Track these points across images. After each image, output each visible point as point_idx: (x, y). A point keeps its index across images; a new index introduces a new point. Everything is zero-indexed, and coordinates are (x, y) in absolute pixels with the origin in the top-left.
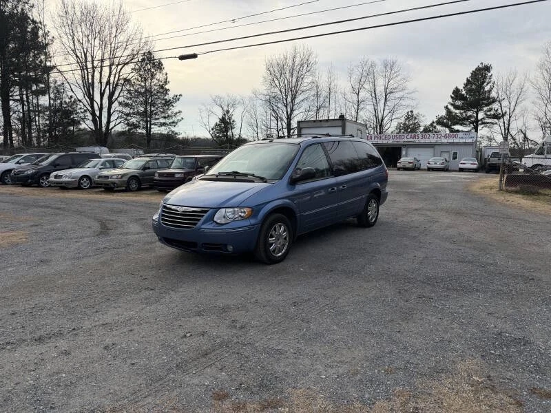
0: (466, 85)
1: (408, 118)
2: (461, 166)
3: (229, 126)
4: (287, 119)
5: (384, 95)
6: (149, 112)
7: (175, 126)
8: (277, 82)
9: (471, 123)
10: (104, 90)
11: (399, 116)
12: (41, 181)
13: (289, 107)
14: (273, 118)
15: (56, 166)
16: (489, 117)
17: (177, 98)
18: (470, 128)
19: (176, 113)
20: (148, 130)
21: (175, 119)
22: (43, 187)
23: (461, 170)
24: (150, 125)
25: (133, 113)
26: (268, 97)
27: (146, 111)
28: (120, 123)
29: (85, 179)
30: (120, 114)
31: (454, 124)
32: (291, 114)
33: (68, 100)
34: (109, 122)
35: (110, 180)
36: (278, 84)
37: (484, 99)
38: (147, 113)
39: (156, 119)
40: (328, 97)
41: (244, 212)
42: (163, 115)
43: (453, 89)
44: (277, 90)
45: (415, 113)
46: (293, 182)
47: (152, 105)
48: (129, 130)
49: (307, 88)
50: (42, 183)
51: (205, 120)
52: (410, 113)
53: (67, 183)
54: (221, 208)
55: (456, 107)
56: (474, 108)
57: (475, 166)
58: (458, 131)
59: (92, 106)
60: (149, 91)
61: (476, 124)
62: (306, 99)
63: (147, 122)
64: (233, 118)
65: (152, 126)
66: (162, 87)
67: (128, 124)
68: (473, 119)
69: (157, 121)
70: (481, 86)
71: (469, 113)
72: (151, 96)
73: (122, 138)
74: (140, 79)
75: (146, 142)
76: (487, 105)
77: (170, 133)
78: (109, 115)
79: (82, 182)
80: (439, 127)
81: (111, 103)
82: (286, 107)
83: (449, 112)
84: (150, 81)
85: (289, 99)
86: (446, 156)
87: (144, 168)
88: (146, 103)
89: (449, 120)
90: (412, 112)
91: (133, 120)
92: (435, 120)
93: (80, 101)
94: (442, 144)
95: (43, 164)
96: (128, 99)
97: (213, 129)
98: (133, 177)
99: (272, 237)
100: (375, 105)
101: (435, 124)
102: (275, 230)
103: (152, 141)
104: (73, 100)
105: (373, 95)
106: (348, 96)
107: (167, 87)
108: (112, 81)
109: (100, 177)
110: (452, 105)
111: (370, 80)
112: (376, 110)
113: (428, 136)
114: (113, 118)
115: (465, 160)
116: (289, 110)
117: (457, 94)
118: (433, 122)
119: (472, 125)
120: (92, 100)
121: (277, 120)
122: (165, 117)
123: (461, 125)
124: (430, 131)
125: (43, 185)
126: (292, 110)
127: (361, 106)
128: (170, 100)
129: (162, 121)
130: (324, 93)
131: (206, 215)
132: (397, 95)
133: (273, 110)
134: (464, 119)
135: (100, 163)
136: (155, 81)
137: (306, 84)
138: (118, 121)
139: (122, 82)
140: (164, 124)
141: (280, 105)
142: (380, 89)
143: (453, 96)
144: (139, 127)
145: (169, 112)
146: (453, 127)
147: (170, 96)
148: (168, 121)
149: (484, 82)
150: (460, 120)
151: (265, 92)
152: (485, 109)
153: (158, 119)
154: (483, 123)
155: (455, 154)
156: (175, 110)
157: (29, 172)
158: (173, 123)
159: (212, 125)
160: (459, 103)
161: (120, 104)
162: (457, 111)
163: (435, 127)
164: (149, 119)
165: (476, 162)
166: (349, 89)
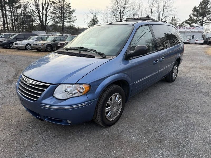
0: (200, 5)
1: (172, 20)
2: (196, 42)
3: (96, 22)
4: (121, 20)
5: (163, 9)
6: (63, 16)
7: (73, 22)
8: (116, 3)
9: (200, 22)
10: (44, 6)
11: (168, 19)
12: (10, 46)
13: (121, 14)
14: (114, 19)
15: (17, 39)
16: (208, 20)
17: (74, 10)
18: (199, 25)
19: (74, 17)
20: (63, 24)
21: (73, 19)
22: (11, 48)
23: (196, 43)
24: (63, 22)
25: (57, 17)
26: (112, 10)
27: (61, 16)
28: (51, 21)
29: (28, 45)
30: (51, 17)
31: (193, 23)
32: (122, 17)
33: (29, 11)
34: (46, 20)
35: (38, 46)
36: (117, 4)
37: (207, 12)
38: (62, 17)
39: (66, 19)
40: (139, 10)
41: (83, 89)
42: (69, 17)
43: (194, 7)
44: (116, 7)
45: (175, 18)
46: (127, 58)
47: (64, 13)
48: (55, 24)
49: (130, 6)
50: (11, 47)
51: (86, 20)
52: (173, 18)
53: (20, 47)
54: (60, 84)
55: (194, 15)
56: (202, 16)
57: (202, 42)
58: (194, 26)
59: (39, 14)
60: (62, 7)
61: (202, 23)
62: (129, 10)
63: (62, 20)
64: (97, 19)
65: (64, 23)
66: (68, 5)
67: (55, 21)
68: (201, 21)
69: (66, 20)
70: (206, 6)
71: (200, 18)
72: (64, 9)
73: (52, 27)
74: (59, 2)
75: (62, 29)
76: (208, 15)
77: (71, 25)
78: (46, 17)
79: (27, 46)
80: (186, 24)
81: (47, 12)
82: (120, 14)
83: (191, 17)
84: (63, 3)
85: (122, 11)
86: (189, 37)
87: (54, 41)
88: (61, 13)
89: (190, 21)
90: (174, 17)
91: (56, 20)
92: (184, 21)
93: (35, 11)
94: (188, 32)
95: (11, 38)
96: (54, 11)
97: (89, 24)
98: (49, 45)
99: (108, 106)
100: (159, 14)
101: (184, 23)
102: (111, 100)
103: (64, 29)
104: (32, 11)
105: (158, 9)
106: (147, 10)
107: (70, 5)
108: (47, 3)
109: (34, 45)
110: (192, 14)
111: (157, 2)
112: (159, 16)
113: (182, 28)
114: (47, 19)
115: (198, 39)
116: (121, 16)
117: (195, 10)
118: (183, 22)
119: (200, 24)
120: (39, 11)
121: (116, 20)
122: (69, 19)
123: (195, 23)
124: (181, 26)
125: (12, 47)
126: (123, 16)
127: (153, 14)
128: (71, 11)
129: (68, 20)
130: (137, 8)
131: (46, 90)
132: (169, 10)
133: (115, 15)
134: (197, 21)
135: (36, 38)
136: (65, 3)
137: (129, 4)
138: (50, 20)
139: (51, 2)
140: (69, 22)
141: (117, 13)
142: (161, 7)
143: (193, 10)
144: (59, 23)
145: (71, 16)
146: (192, 24)
147: (71, 10)
148: (70, 20)
149: (208, 4)
150: (195, 21)
151: (111, 8)
152: (207, 16)
153: (67, 19)
154: (205, 23)
155: (193, 36)
156: (73, 15)
157: (5, 42)
158: (73, 21)
159: (89, 22)
160: (195, 13)
161: (51, 13)
162: (194, 17)
163: (184, 24)
164: (63, 19)
165: (203, 40)
166: (148, 6)
